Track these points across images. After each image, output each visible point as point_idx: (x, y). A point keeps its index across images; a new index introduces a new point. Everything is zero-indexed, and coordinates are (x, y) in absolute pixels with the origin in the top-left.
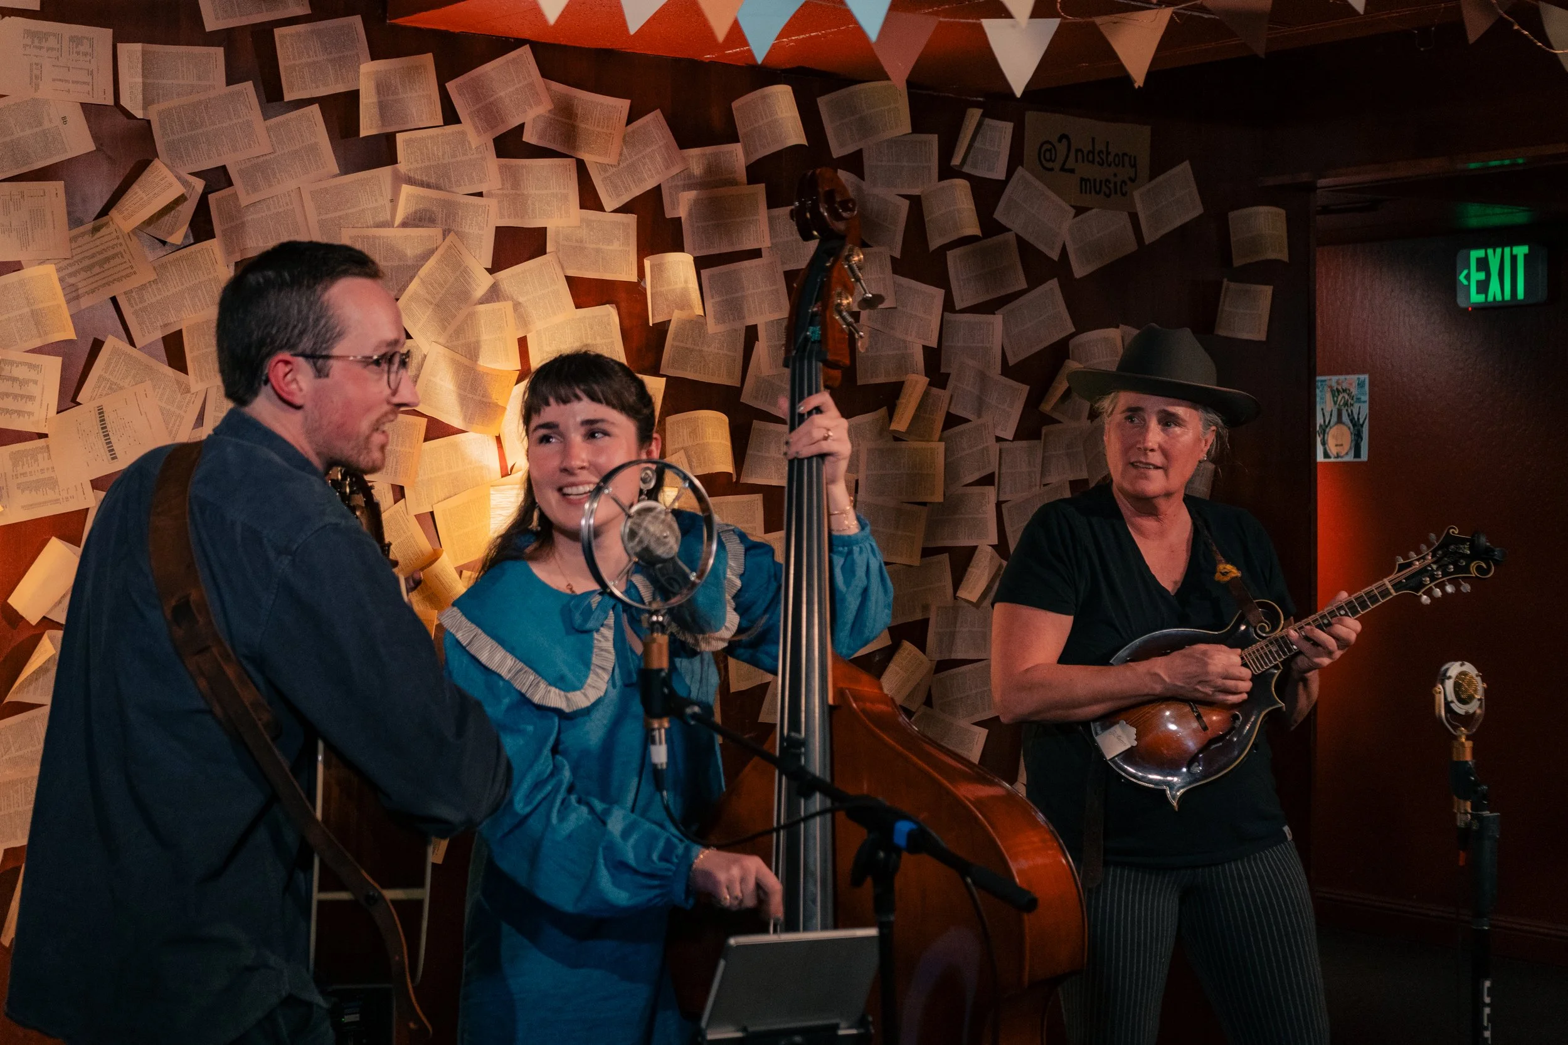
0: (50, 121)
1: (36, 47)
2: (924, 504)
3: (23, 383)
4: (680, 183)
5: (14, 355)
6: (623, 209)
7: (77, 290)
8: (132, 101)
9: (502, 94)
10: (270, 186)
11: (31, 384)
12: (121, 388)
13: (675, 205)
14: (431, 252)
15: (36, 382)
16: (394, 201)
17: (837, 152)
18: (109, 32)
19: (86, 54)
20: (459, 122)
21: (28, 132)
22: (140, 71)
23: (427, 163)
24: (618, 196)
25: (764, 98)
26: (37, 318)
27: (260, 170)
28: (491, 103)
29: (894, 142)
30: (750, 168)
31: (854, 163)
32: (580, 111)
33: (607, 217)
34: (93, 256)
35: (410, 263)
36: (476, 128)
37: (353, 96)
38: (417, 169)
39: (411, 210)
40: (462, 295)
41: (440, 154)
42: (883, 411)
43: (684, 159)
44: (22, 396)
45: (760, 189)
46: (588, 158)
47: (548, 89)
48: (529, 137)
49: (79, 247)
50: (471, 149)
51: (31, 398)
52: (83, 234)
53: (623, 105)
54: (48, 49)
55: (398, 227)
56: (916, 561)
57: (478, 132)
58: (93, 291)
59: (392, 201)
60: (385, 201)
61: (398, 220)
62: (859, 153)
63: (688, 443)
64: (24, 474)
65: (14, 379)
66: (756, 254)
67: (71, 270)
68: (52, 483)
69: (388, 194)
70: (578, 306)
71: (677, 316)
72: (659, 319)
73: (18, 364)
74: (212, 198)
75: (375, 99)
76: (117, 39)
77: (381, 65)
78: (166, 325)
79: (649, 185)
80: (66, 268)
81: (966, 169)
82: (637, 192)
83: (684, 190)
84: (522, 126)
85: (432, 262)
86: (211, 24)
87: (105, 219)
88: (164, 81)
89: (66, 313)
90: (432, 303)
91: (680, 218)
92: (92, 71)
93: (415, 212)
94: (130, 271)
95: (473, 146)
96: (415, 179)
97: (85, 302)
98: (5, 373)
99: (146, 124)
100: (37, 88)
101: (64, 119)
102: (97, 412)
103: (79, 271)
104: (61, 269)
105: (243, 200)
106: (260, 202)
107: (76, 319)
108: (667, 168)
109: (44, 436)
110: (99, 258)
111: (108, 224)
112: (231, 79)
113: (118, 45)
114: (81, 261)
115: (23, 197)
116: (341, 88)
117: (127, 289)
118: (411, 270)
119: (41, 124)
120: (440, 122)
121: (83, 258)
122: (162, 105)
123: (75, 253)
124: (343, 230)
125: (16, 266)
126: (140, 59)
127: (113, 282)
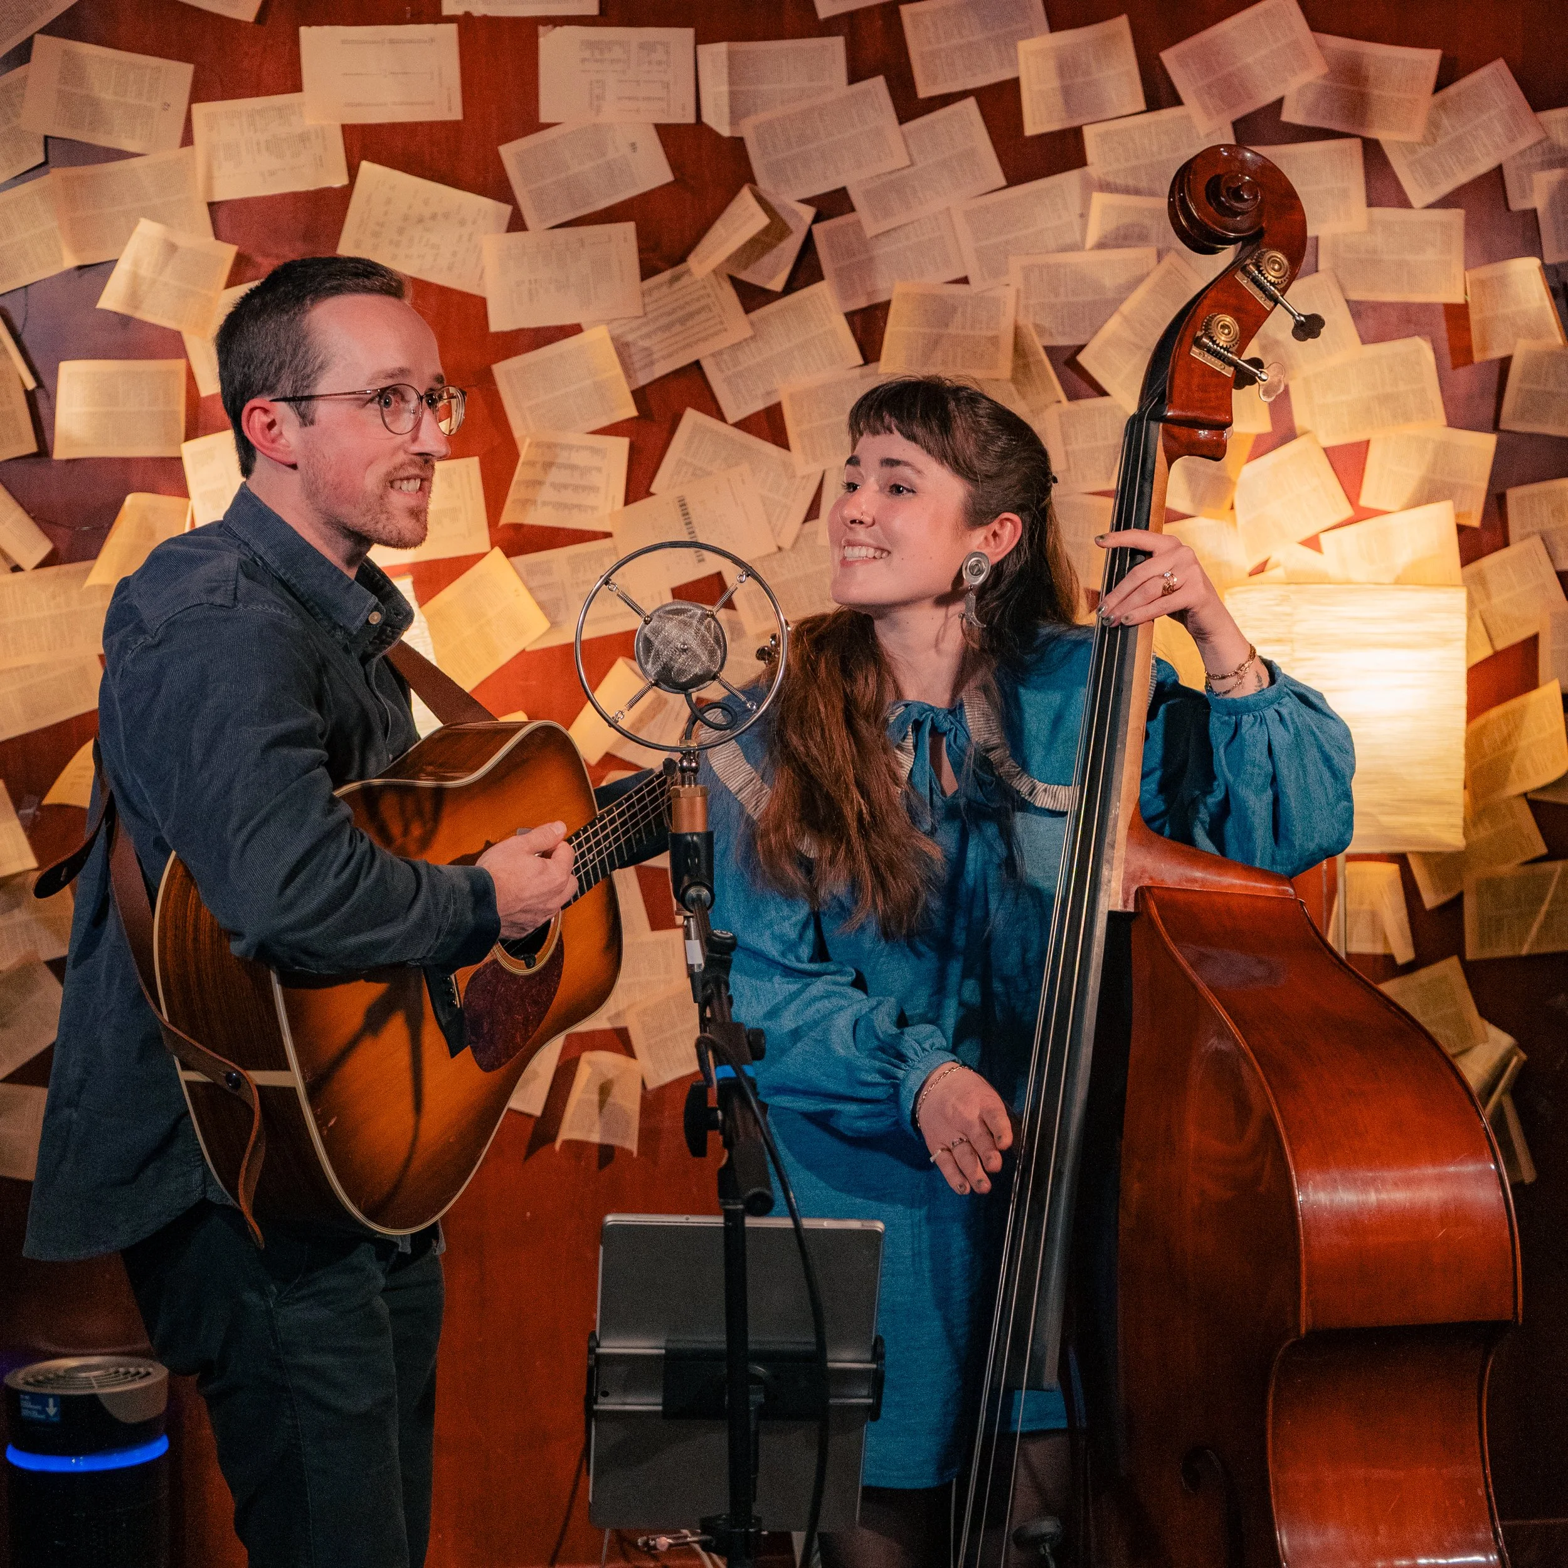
0: (617, 149)
1: (597, 61)
3: (585, 471)
4: (1536, 160)
5: (572, 437)
6: (1445, 203)
7: (650, 355)
8: (718, 121)
9: (1250, 60)
10: (909, 208)
11: (594, 473)
12: (710, 474)
13: (1525, 192)
14: (1139, 280)
15: (599, 470)
16: (1084, 216)
18: (689, 33)
19: (659, 63)
20: (1177, 101)
21: (588, 165)
22: (726, 77)
23: (1134, 162)
24: (1433, 184)
26: (601, 392)
27: (894, 188)
28: (1231, 75)
32: (1372, 69)
33: (1416, 216)
34: (674, 311)
35: (1110, 295)
36: (1205, 108)
37: (1014, 84)
38: (1119, 170)
39: (1110, 224)
41: (1155, 149)
43: (1542, 126)
44: (585, 488)
46: (1382, 135)
47: (1320, 46)
49: (656, 301)
50: (1199, 138)
51: (593, 489)
52: (659, 286)
53: (1430, 59)
54: (612, 61)
55: (1092, 249)
57: (1209, 115)
58: (670, 355)
59: (1082, 216)
60: (1071, 215)
61: (1092, 238)
63: (1550, 525)
65: (573, 467)
67: (645, 330)
69: (1076, 209)
70: (1364, 342)
71: (1521, 350)
72: (1498, 353)
73: (577, 448)
74: (818, 229)
76: (700, 39)
77: (1067, 38)
78: (768, 394)
79: (1484, 166)
80: (638, 328)
82: (1463, 177)
83: (1542, 169)
84: (1280, 102)
85: (1140, 293)
86: (826, 9)
87: (682, 267)
88: (765, 87)
89: (624, 388)
90: (1139, 347)
91: (1535, 211)
92: (668, 84)
93: (1118, 229)
94: (719, 327)
95: (1202, 134)
96: (1115, 185)
97: (661, 369)
98: (560, 460)
99: (738, 144)
100: (598, 110)
101: (633, 146)
102: (677, 504)
103: (655, 332)
104: (632, 330)
105: (870, 230)
106: (894, 229)
107: (639, 395)
108: (1512, 140)
109: (608, 535)
110: (680, 313)
111: (688, 272)
112: (854, 77)
113: (700, 47)
114: (656, 319)
115: (583, 245)
116: (1006, 75)
117: (717, 348)
118: (1113, 305)
119: (604, 154)
120: (1143, 107)
121: (661, 315)
122: (763, 116)
123: (648, 309)
124: (1010, 258)
125: (576, 329)
126: (725, 63)
127: (696, 342)
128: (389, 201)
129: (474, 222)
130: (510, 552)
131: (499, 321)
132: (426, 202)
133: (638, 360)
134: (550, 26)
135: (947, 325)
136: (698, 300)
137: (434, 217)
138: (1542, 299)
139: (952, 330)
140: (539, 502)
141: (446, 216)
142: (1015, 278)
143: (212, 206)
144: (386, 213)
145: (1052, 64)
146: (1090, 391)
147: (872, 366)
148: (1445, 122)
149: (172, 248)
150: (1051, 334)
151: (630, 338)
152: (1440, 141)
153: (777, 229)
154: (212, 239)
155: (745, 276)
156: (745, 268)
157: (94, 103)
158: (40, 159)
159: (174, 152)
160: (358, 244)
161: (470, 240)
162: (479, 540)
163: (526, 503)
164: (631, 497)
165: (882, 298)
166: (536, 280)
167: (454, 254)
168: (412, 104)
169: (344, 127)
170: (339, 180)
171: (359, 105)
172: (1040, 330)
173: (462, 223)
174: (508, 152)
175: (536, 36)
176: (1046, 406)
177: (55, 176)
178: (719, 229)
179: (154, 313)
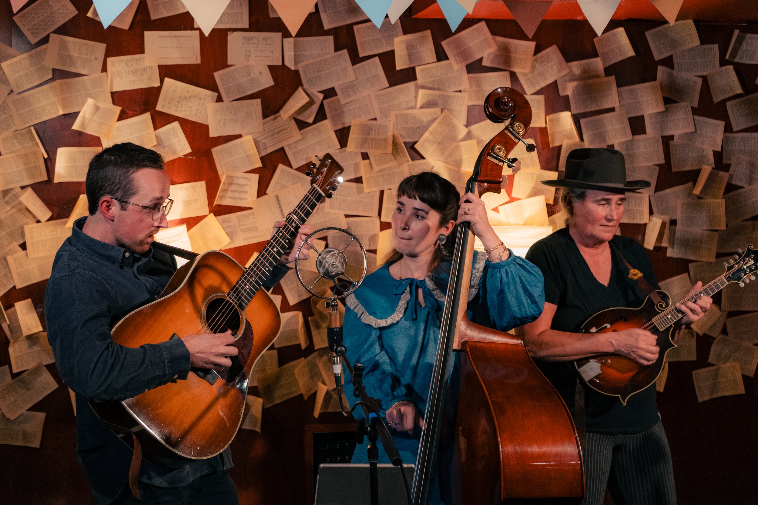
0: (255, 74)
1: (248, 44)
2: (716, 231)
3: (243, 186)
4: (568, 79)
5: (239, 174)
6: (538, 93)
7: (266, 145)
8: (290, 64)
9: (471, 44)
10: (356, 94)
11: (246, 186)
12: (287, 187)
13: (564, 89)
14: (435, 119)
15: (248, 185)
16: (416, 97)
17: (657, 57)
18: (279, 33)
19: (269, 44)
20: (447, 58)
21: (245, 79)
22: (293, 49)
23: (433, 79)
24: (534, 87)
25: (614, 35)
26: (248, 158)
27: (351, 87)
28: (465, 49)
29: (693, 49)
30: (605, 69)
31: (668, 62)
32: (512, 49)
34: (274, 130)
35: (425, 124)
36: (456, 61)
37: (392, 52)
38: (427, 82)
39: (425, 100)
40: (453, 138)
41: (440, 74)
42: (690, 184)
43: (570, 67)
44: (242, 192)
45: (612, 78)
46: (516, 70)
47: (495, 40)
48: (485, 63)
49: (268, 126)
50: (454, 71)
51: (246, 192)
52: (269, 121)
53: (533, 44)
54: (253, 44)
56: (713, 259)
57: (458, 63)
58: (273, 145)
59: (415, 97)
60: (412, 97)
61: (419, 105)
62: (671, 57)
64: (243, 225)
65: (239, 185)
66: (612, 110)
67: (264, 136)
68: (256, 229)
69: (413, 94)
71: (565, 143)
72: (557, 144)
74: (325, 102)
75: (405, 52)
76: (283, 36)
77: (409, 37)
78: (307, 158)
79: (550, 80)
80: (262, 136)
81: (737, 60)
82: (544, 84)
83: (570, 82)
84: (481, 59)
85: (435, 124)
86: (327, 26)
87: (277, 115)
88: (306, 53)
89: (257, 157)
90: (435, 142)
91: (568, 96)
92: (272, 52)
93: (427, 102)
94: (290, 135)
95: (456, 70)
96: (426, 86)
97: (270, 150)
98: (235, 182)
99: (297, 72)
100: (248, 60)
101: (260, 73)
102: (276, 197)
103: (267, 137)
104: (260, 136)
105: (343, 102)
106: (351, 102)
107: (262, 159)
108: (560, 72)
109: (251, 208)
110: (276, 131)
111: (280, 116)
112: (337, 49)
113: (284, 39)
114: (268, 132)
115: (242, 107)
116: (389, 49)
117: (289, 143)
118: (426, 128)
119: (250, 76)
120: (436, 60)
121: (270, 131)
122: (305, 63)
123: (266, 129)
124: (391, 112)
125: (240, 136)
126: (293, 45)
127: (282, 141)
128: (174, 91)
129: (205, 99)
130: (216, 215)
131: (213, 133)
132: (188, 92)
133: (261, 147)
134: (232, 32)
135: (369, 135)
136: (283, 126)
137: (190, 97)
138: (571, 126)
139: (371, 136)
140: (226, 197)
141: (195, 97)
142: (393, 118)
143: (113, 94)
144: (173, 96)
145: (404, 46)
146: (418, 157)
147: (344, 149)
148: (537, 66)
149: (97, 108)
150: (405, 138)
151: (259, 139)
152: (536, 72)
153: (311, 102)
154: (112, 105)
155: (300, 118)
156: (299, 115)
157: (71, 57)
158: (51, 76)
159: (98, 74)
160: (163, 106)
161: (203, 105)
162: (205, 210)
163: (222, 197)
164: (259, 196)
165: (347, 125)
166: (226, 119)
167: (197, 110)
168: (183, 58)
169: (159, 66)
170: (158, 84)
171: (164, 58)
172: (402, 136)
173: (200, 99)
174: (217, 75)
175: (227, 35)
176: (404, 163)
177: (57, 83)
178: (291, 102)
179: (90, 131)
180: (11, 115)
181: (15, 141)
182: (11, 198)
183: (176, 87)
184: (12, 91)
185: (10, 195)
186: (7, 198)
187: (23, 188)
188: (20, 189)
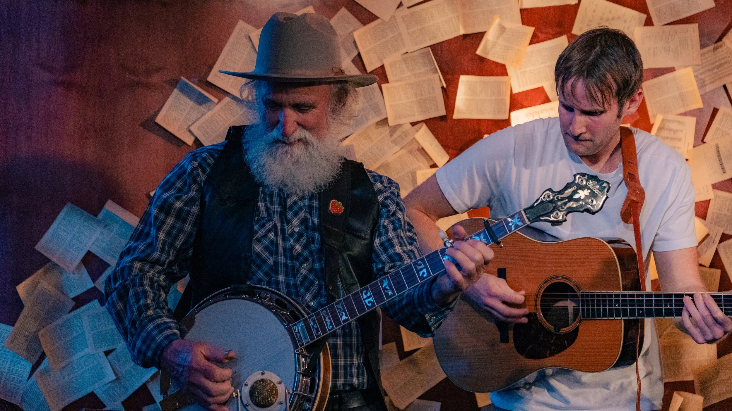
3: (676, 131)
5: (671, 116)
7: (704, 82)
11: (679, 132)
12: (728, 135)
15: (682, 131)
26: (682, 97)
34: (714, 63)
44: (675, 139)
49: (706, 58)
51: (680, 140)
52: (708, 52)
58: (713, 82)
65: (671, 130)
67: (701, 71)
73: (673, 121)
80: (698, 70)
87: (719, 44)
89: (698, 94)
97: (710, 88)
102: (715, 147)
103: (706, 72)
104: (696, 71)
107: (703, 97)
110: (716, 64)
111: (724, 44)
114: (707, 66)
115: (676, 33)
121: (709, 65)
123: (704, 61)
125: (671, 70)
127: (724, 76)
128: (594, 11)
129: (630, 21)
131: (647, 64)
132: (610, 12)
133: (699, 84)
136: (724, 58)
137: (613, 19)
141: (618, 18)
143: (522, 11)
144: (593, 16)
149: (502, 29)
154: (521, 24)
160: (581, 29)
161: (628, 29)
164: (696, 144)
166: (656, 48)
170: (574, 1)
173: (625, 21)
179: (494, 56)
180: (400, 34)
181: (404, 66)
182: (399, 136)
183: (596, 5)
184: (401, 5)
185: (398, 132)
186: (395, 136)
187: (413, 124)
188: (410, 126)
